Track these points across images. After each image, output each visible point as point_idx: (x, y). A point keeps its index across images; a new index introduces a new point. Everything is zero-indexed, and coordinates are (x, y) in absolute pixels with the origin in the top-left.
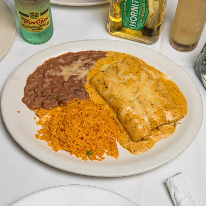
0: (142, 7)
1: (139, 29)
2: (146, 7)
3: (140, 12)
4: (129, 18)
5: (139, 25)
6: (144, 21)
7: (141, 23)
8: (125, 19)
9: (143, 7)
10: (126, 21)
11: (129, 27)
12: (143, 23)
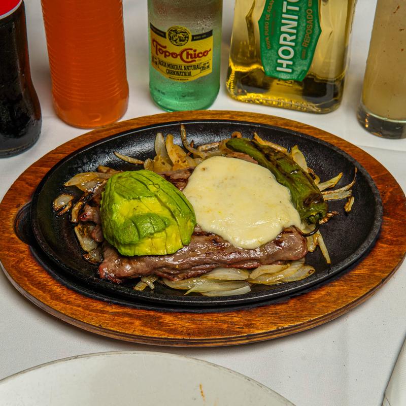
0: (305, 20)
1: (300, 77)
2: (314, 17)
3: (301, 34)
4: (276, 53)
5: (299, 68)
6: (310, 54)
7: (304, 62)
8: (268, 55)
9: (308, 18)
10: (269, 61)
11: (275, 75)
12: (308, 60)
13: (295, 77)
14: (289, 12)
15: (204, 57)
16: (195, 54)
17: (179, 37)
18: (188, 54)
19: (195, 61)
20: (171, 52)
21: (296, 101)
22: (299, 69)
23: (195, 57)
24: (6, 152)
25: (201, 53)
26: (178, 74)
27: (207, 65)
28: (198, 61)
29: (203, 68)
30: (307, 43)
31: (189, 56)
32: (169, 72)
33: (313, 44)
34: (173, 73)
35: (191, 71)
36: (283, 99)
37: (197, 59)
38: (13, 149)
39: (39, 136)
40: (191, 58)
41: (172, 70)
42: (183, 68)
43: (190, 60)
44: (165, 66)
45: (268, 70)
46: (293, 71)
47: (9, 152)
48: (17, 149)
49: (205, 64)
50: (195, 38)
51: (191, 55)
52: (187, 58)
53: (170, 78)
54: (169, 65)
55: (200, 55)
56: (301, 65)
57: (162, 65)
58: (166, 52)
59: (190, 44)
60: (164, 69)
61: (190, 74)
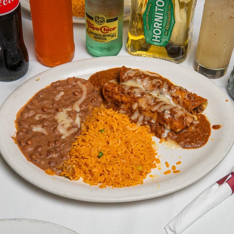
10: (148, 36)
11: (152, 43)
12: (169, 36)
13: (161, 44)
14: (158, 11)
15: (113, 31)
16: (108, 29)
17: (100, 20)
18: (104, 29)
19: (108, 32)
20: (96, 27)
21: (162, 56)
22: (164, 40)
23: (108, 31)
24: (10, 79)
25: (111, 29)
26: (99, 39)
27: (115, 35)
28: (110, 33)
29: (113, 36)
30: (168, 27)
31: (105, 30)
32: (95, 38)
33: (171, 28)
34: (97, 38)
35: (106, 37)
36: (155, 55)
37: (110, 31)
38: (14, 77)
39: (27, 70)
40: (106, 31)
41: (97, 36)
42: (102, 36)
43: (105, 32)
44: (93, 34)
45: (148, 40)
46: (161, 41)
47: (12, 78)
48: (16, 77)
49: (114, 34)
50: (108, 21)
51: (106, 29)
52: (104, 31)
53: (95, 40)
54: (95, 34)
55: (111, 30)
56: (165, 38)
57: (91, 33)
58: (93, 27)
59: (105, 24)
60: (93, 36)
61: (106, 39)
